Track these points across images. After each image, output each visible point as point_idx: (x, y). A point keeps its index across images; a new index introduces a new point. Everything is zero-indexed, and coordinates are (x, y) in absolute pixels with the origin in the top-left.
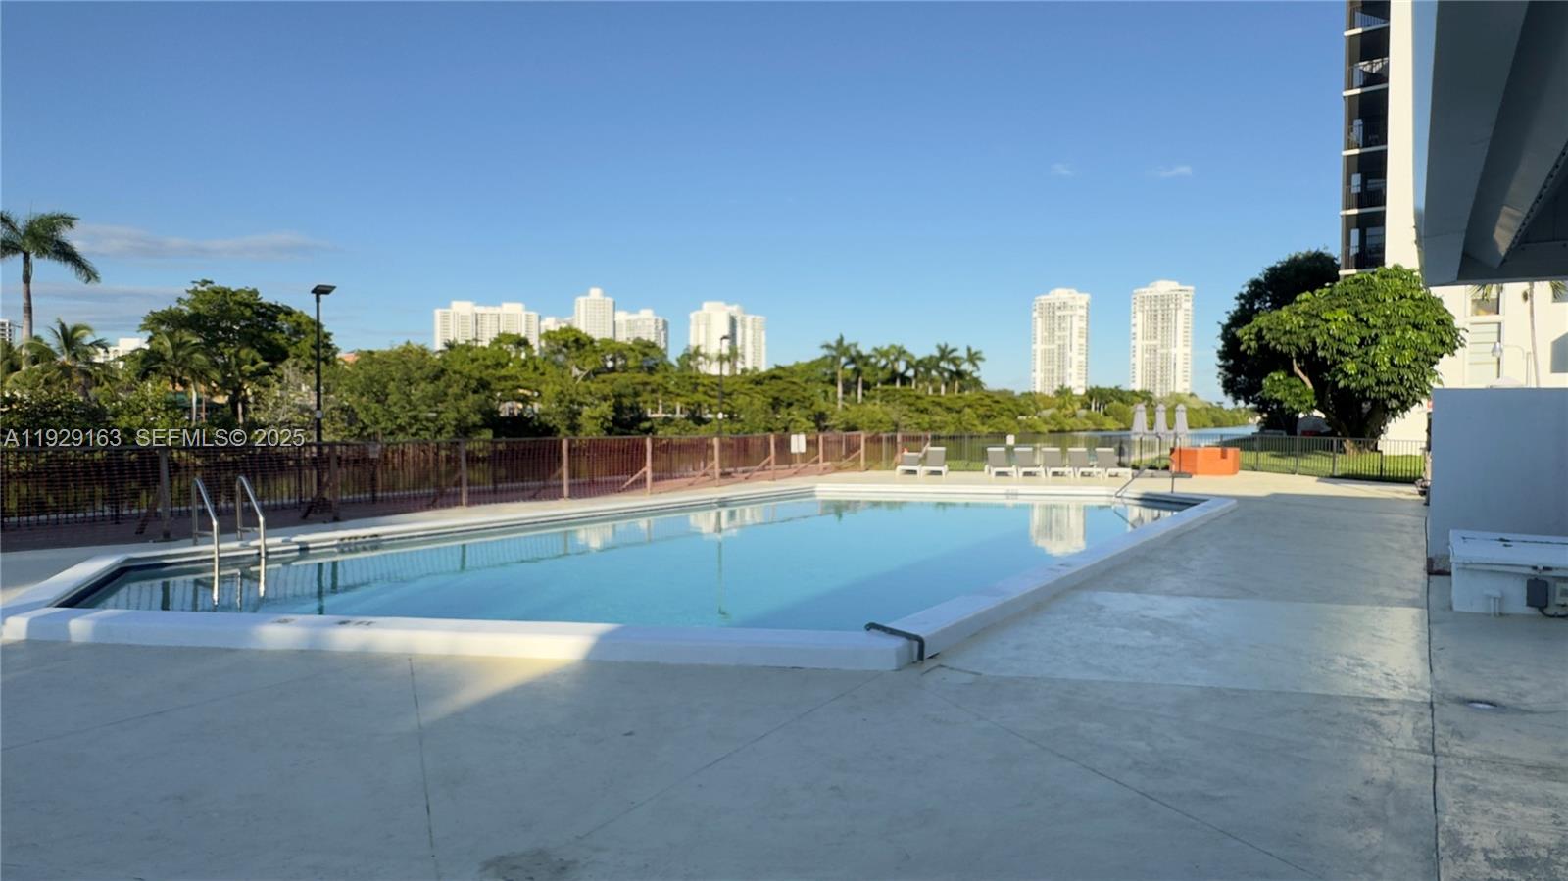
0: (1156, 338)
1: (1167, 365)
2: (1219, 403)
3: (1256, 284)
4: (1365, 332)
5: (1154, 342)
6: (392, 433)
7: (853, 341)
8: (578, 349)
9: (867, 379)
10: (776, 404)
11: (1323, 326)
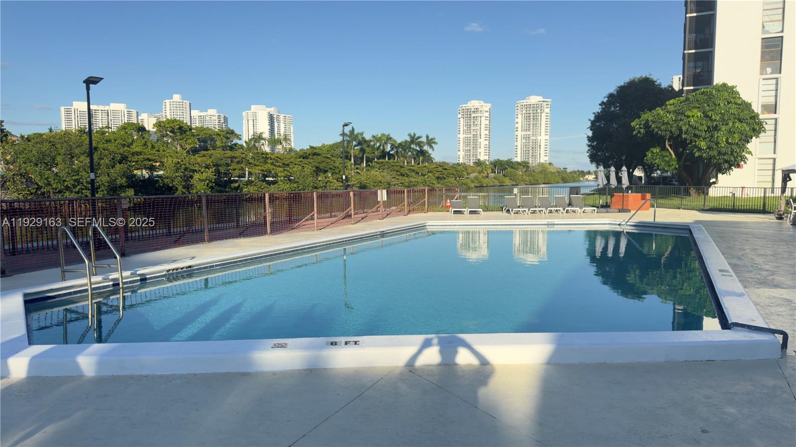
0: (529, 130)
1: (536, 145)
2: (564, 168)
3: (611, 96)
4: (710, 124)
5: (529, 133)
6: (60, 192)
7: (361, 131)
8: (181, 134)
9: (368, 155)
10: (318, 171)
11: (686, 120)
